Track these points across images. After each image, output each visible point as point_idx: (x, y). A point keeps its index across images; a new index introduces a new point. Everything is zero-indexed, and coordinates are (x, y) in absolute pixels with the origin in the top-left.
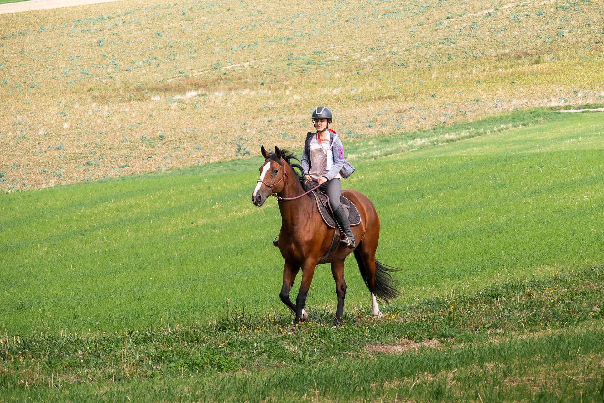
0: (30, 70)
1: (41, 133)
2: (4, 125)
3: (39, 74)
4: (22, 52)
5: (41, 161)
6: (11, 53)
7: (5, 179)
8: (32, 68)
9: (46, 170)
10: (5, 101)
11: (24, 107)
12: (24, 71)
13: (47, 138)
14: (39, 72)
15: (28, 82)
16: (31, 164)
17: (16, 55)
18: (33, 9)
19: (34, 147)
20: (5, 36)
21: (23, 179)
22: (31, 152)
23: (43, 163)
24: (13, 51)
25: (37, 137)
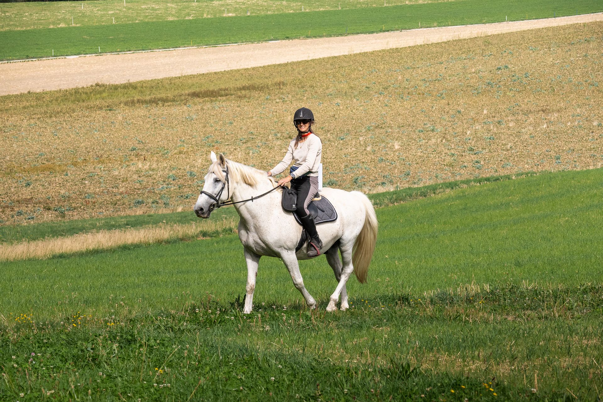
0: (592, 71)
1: (595, 123)
2: (565, 116)
3: (599, 74)
4: (586, 56)
5: (592, 147)
6: (577, 57)
7: (560, 161)
8: (593, 69)
9: (595, 154)
10: (568, 97)
11: (583, 102)
12: (587, 72)
13: (600, 128)
14: (599, 73)
15: (589, 81)
16: (584, 149)
17: (580, 58)
18: (598, 20)
19: (588, 135)
20: (573, 42)
21: (575, 162)
22: (584, 139)
23: (594, 148)
24: (578, 55)
25: (591, 127)
